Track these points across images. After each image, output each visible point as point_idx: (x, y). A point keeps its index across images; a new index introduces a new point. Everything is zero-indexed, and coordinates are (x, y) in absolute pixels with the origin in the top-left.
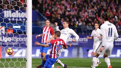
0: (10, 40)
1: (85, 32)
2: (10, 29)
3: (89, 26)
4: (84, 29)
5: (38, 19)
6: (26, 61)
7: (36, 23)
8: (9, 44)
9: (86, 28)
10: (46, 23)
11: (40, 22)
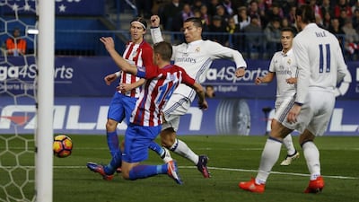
0: (16, 75)
1: (259, 49)
2: (15, 39)
3: (272, 29)
4: (257, 40)
5: (107, 7)
6: (36, 150)
7: (101, 19)
8: (11, 87)
9: (264, 37)
10: (132, 29)
11: (113, 17)
